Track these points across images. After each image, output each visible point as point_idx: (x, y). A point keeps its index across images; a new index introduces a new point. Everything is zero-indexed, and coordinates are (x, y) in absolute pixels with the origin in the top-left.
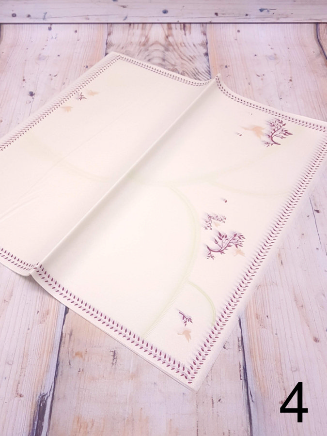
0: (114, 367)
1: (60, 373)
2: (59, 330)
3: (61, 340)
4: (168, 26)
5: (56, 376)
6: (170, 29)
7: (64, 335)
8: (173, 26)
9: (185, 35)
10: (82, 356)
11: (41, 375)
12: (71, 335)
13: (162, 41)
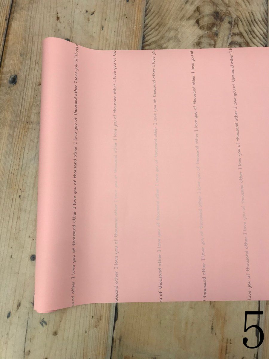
2: (111, 335)
3: (112, 344)
7: (114, 340)
12: (120, 340)
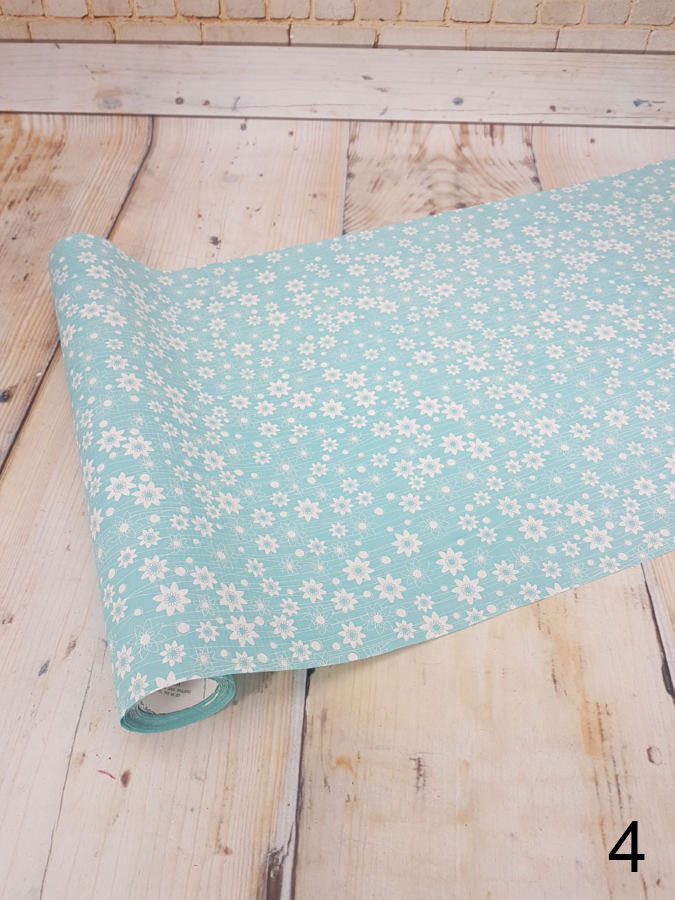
0: (420, 794)
1: (306, 804)
2: (299, 709)
3: (304, 729)
4: (462, 128)
5: (299, 810)
6: (465, 133)
7: (309, 719)
8: (471, 128)
9: (493, 144)
10: (351, 769)
11: (268, 804)
12: (324, 719)
13: (451, 154)
